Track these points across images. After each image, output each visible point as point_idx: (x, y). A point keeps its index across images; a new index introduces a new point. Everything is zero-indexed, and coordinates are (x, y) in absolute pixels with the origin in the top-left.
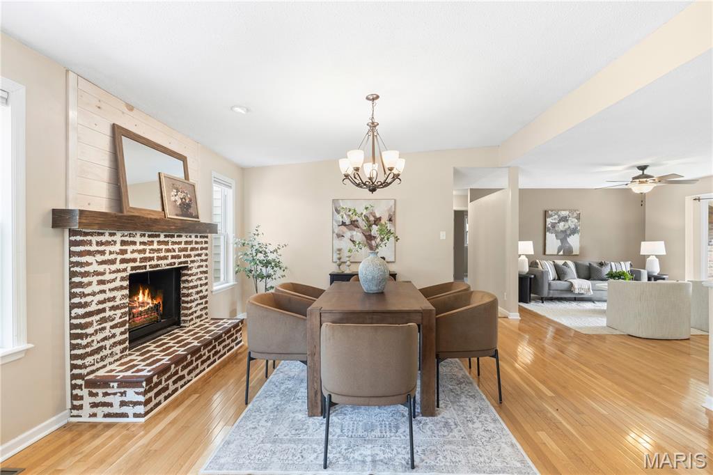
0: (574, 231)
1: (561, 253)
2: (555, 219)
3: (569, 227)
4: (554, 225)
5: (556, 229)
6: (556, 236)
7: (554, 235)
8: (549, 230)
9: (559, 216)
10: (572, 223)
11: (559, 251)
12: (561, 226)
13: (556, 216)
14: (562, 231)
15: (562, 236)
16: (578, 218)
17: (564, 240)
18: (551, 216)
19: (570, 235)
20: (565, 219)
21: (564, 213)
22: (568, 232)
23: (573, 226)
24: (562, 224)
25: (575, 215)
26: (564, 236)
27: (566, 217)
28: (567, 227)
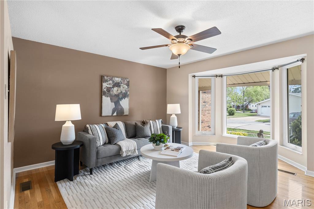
0: (125, 95)
1: (115, 114)
2: (110, 84)
3: (121, 92)
4: (109, 90)
5: (111, 93)
6: (111, 99)
7: (109, 99)
8: (105, 94)
9: (113, 82)
10: (123, 88)
11: (113, 113)
12: (115, 91)
13: (111, 82)
14: (115, 95)
15: (116, 99)
16: (128, 85)
17: (117, 103)
18: (106, 81)
19: (122, 99)
20: (117, 85)
21: (117, 80)
22: (121, 96)
23: (124, 91)
24: (116, 89)
25: (126, 82)
26: (117, 99)
27: (119, 83)
28: (119, 91)
